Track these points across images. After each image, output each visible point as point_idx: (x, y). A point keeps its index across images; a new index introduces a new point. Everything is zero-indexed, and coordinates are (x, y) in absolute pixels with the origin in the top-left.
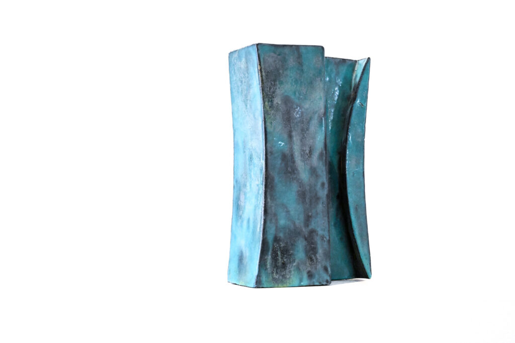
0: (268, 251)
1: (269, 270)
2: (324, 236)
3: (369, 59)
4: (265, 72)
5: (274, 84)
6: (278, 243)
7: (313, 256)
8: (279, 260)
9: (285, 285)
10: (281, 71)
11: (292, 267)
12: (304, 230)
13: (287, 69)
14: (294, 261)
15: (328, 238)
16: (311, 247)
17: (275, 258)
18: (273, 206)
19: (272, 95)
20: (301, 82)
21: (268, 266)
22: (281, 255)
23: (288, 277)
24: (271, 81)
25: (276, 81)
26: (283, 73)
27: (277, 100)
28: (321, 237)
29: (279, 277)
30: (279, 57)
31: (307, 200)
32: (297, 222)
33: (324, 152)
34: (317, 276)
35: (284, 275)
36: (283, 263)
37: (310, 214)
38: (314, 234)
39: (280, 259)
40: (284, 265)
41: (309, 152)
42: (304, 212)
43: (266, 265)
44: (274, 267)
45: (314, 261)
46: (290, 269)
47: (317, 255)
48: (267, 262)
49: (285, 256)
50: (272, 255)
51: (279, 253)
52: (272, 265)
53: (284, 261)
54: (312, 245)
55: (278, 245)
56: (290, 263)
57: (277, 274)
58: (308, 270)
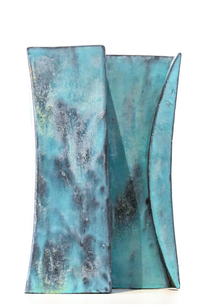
0: (39, 255)
1: (40, 275)
2: (103, 241)
3: (180, 54)
4: (36, 76)
5: (47, 88)
6: (50, 248)
7: (90, 262)
8: (50, 266)
9: (57, 291)
10: (54, 74)
11: (65, 274)
12: (79, 235)
13: (60, 72)
14: (68, 267)
15: (108, 245)
16: (88, 253)
17: (46, 264)
18: (45, 211)
19: (43, 99)
20: (77, 84)
21: (39, 272)
22: (54, 261)
23: (61, 283)
24: (42, 85)
25: (48, 85)
26: (56, 76)
27: (50, 104)
28: (100, 243)
29: (51, 283)
30: (51, 60)
31: (84, 206)
32: (72, 227)
33: (104, 155)
34: (94, 284)
36: (55, 269)
37: (87, 219)
38: (92, 240)
39: (52, 265)
40: (57, 271)
41: (87, 156)
42: (81, 217)
43: (36, 271)
44: (46, 273)
45: (91, 268)
46: (63, 275)
47: (94, 262)
48: (38, 267)
49: (58, 261)
50: (43, 260)
51: (51, 259)
52: (44, 270)
53: (57, 267)
54: (89, 251)
55: (50, 251)
56: (63, 269)
57: (49, 280)
58: (84, 276)
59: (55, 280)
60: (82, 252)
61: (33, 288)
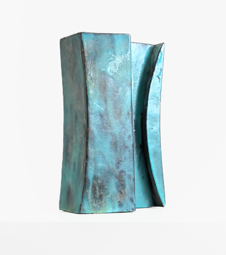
0: (89, 186)
1: (90, 200)
2: (130, 175)
4: (87, 54)
5: (94, 63)
6: (96, 181)
7: (122, 190)
11: (106, 198)
12: (116, 170)
13: (103, 52)
14: (108, 194)
15: (133, 177)
16: (121, 183)
17: (94, 192)
18: (92, 153)
21: (89, 198)
22: (99, 190)
23: (104, 206)
24: (91, 60)
25: (95, 61)
26: (100, 54)
27: (96, 75)
28: (128, 176)
29: (97, 206)
30: (97, 42)
31: (118, 149)
32: (110, 165)
33: (131, 112)
34: (125, 205)
35: (101, 204)
36: (100, 195)
37: (120, 159)
38: (123, 174)
39: (98, 193)
42: (116, 157)
43: (87, 197)
44: (94, 199)
45: (123, 194)
46: (105, 199)
47: (125, 190)
48: (88, 194)
49: (102, 190)
50: (92, 189)
51: (97, 188)
52: (92, 197)
53: (101, 194)
54: (122, 182)
55: (96, 182)
56: (105, 195)
57: (96, 203)
58: (118, 200)
59: (100, 203)
60: (117, 183)
61: (85, 210)
